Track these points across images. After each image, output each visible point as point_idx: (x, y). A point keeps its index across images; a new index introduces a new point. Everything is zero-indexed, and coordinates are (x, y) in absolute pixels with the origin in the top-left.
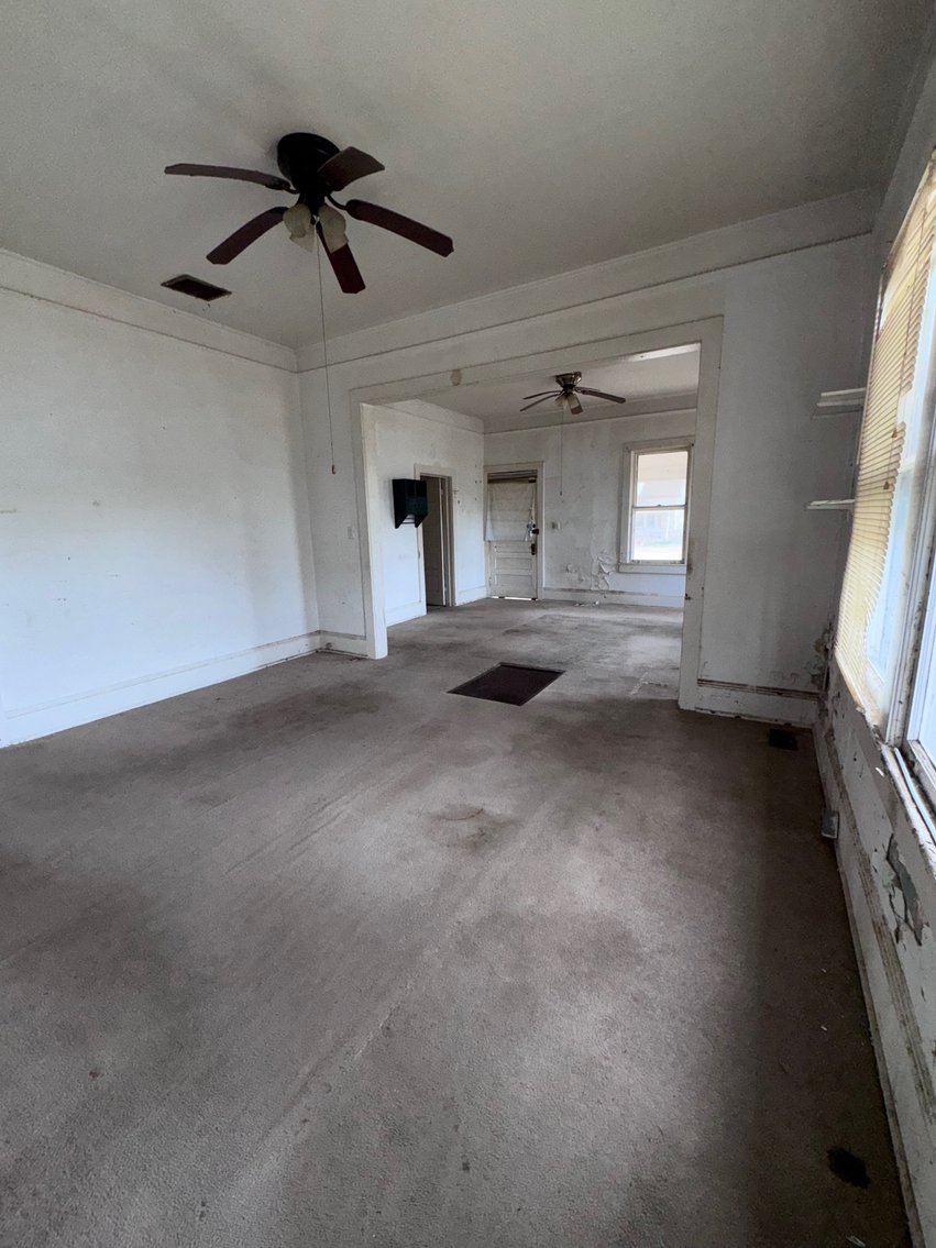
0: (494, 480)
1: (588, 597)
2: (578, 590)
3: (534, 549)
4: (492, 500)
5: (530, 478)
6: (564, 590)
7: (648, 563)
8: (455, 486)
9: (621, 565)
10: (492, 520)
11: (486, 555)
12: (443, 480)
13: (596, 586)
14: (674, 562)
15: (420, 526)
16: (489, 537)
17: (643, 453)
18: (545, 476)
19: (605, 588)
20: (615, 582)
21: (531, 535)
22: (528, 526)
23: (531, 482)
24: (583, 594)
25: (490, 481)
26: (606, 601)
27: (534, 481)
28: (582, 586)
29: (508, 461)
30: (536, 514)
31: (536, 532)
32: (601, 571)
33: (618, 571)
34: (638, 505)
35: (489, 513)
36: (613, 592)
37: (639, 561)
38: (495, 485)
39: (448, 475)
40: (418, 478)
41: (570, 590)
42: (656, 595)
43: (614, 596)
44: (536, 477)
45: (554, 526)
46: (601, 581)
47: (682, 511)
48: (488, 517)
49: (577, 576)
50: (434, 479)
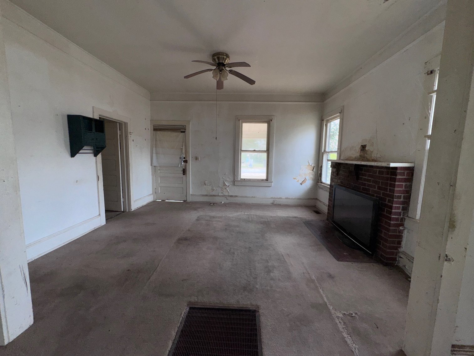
0: (157, 129)
1: (217, 200)
2: (211, 196)
3: (184, 172)
4: (156, 141)
5: (182, 130)
6: (203, 195)
7: (249, 180)
8: (130, 129)
9: (236, 180)
10: (157, 153)
11: (152, 175)
12: (120, 124)
13: (222, 193)
14: (263, 180)
15: (100, 156)
16: (155, 164)
17: (246, 122)
18: (191, 129)
19: (227, 194)
20: (232, 190)
21: (183, 163)
22: (180, 158)
23: (182, 132)
24: (214, 197)
25: (155, 130)
26: (227, 202)
27: (184, 132)
28: (214, 193)
29: (166, 119)
30: (186, 151)
31: (186, 162)
32: (225, 185)
33: (234, 185)
34: (242, 150)
35: (154, 148)
36: (231, 196)
37: (245, 179)
38: (158, 132)
39: (125, 121)
40: (97, 117)
41: (207, 195)
42: (254, 197)
43: (232, 198)
44: (185, 129)
45: (197, 159)
46: (225, 190)
47: (265, 155)
48: (154, 152)
49: (210, 187)
50: (113, 123)
